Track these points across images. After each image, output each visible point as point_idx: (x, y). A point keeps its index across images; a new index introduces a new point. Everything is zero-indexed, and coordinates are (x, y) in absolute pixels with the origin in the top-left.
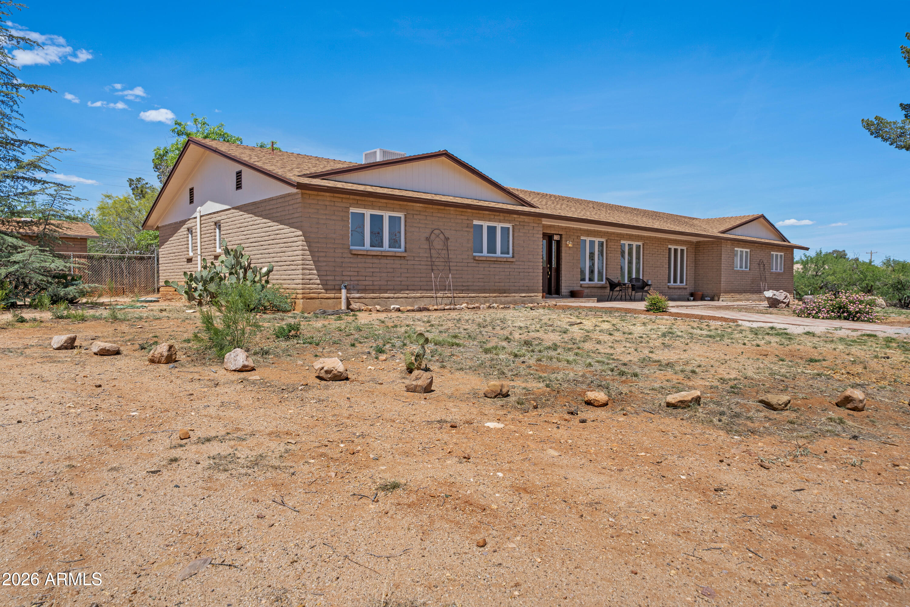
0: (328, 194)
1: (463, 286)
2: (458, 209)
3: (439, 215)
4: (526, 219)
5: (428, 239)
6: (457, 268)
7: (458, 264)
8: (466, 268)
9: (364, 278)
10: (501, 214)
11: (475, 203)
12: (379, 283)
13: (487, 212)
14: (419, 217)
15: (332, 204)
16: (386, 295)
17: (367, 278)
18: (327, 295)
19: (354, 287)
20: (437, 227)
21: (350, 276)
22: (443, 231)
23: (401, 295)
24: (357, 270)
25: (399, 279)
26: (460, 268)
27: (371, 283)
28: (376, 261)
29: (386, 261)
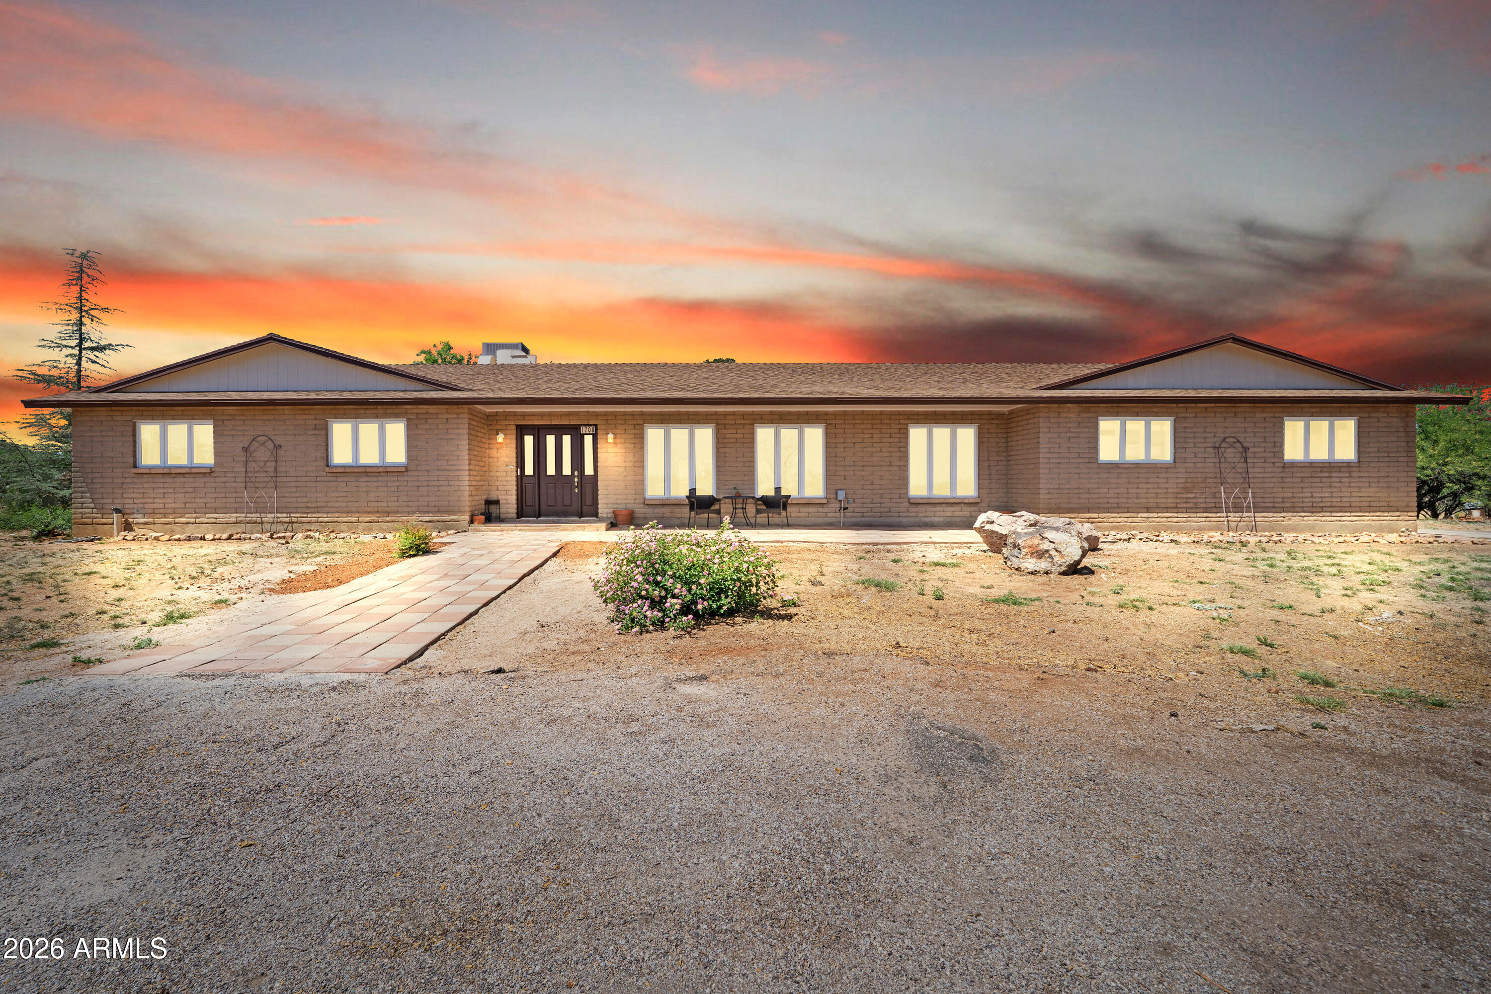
0: (104, 409)
1: (309, 508)
2: (297, 407)
3: (264, 417)
4: (431, 409)
5: (245, 450)
6: (299, 484)
7: (298, 479)
8: (313, 484)
9: (151, 500)
10: (379, 407)
11: (357, 395)
12: (173, 505)
13: (352, 407)
14: (233, 422)
15: (110, 418)
16: (184, 520)
17: (156, 500)
18: (104, 521)
19: (138, 511)
20: (262, 433)
21: (133, 498)
22: (272, 438)
23: (206, 520)
24: (142, 491)
25: (203, 500)
26: (303, 484)
27: (162, 506)
28: (168, 480)
29: (183, 480)
